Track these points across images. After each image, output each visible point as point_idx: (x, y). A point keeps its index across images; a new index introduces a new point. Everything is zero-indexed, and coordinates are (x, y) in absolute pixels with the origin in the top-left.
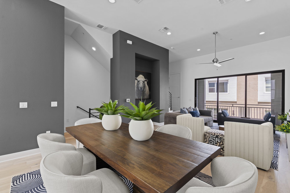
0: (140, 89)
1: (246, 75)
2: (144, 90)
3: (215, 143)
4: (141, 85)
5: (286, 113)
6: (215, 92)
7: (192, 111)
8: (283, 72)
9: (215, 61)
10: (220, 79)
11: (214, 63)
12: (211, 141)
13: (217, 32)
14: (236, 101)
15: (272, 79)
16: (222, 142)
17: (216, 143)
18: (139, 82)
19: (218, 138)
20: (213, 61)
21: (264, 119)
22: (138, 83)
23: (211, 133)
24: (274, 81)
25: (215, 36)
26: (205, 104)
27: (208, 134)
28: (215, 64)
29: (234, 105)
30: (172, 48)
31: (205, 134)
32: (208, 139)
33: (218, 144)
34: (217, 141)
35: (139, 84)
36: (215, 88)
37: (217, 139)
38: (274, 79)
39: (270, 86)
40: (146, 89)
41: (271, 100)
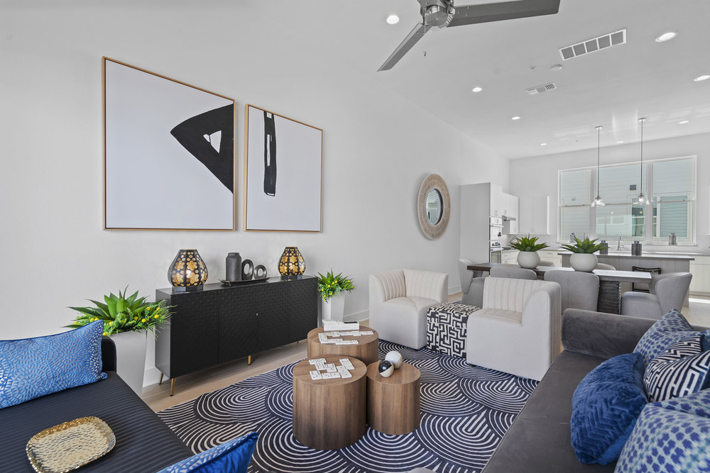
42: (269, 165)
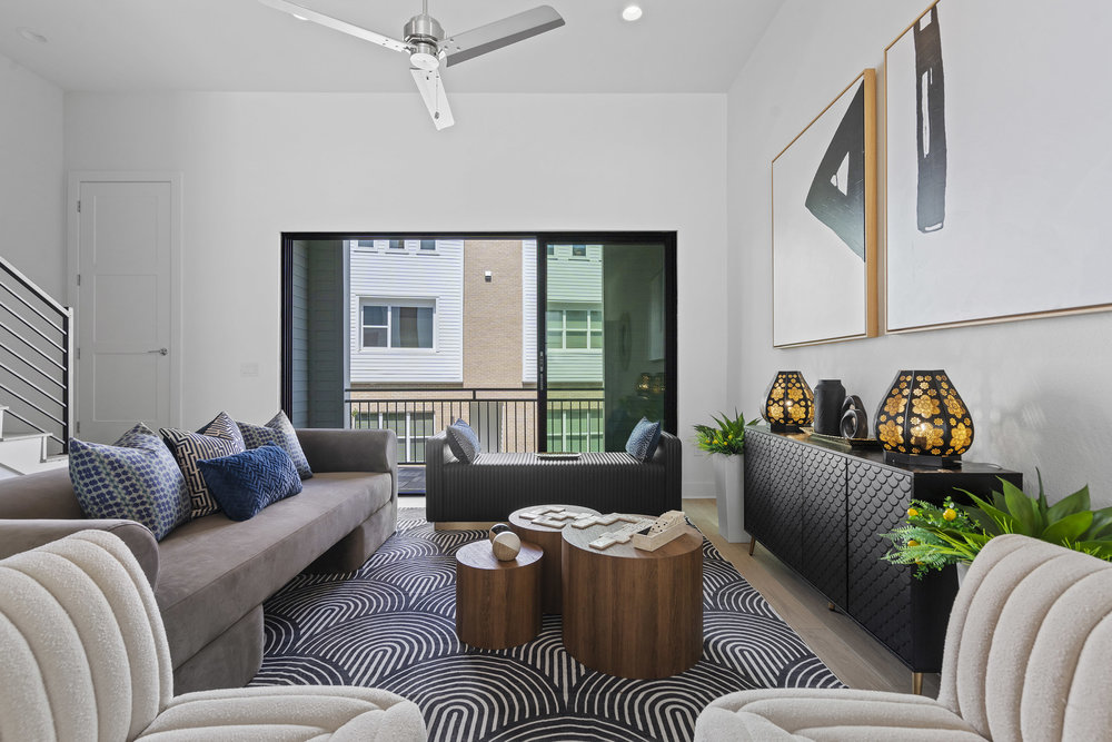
42: (926, 152)
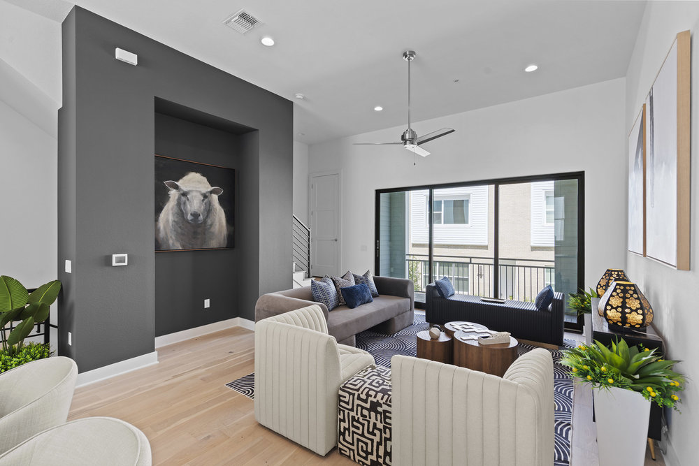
0: (189, 217)
1: (497, 182)
2: (209, 222)
3: (369, 432)
4: (195, 205)
5: (587, 290)
6: (441, 223)
7: (353, 283)
8: (580, 176)
9: (407, 138)
10: (436, 192)
11: (405, 144)
12: (355, 423)
13: (414, 53)
14: (486, 244)
15: (556, 195)
16: (387, 430)
17: (371, 430)
18: (185, 194)
19: (377, 412)
20: (403, 137)
21: (537, 306)
22: (183, 199)
23: (358, 390)
24: (562, 199)
25: (409, 62)
26: (407, 256)
27: (347, 395)
28: (409, 146)
29: (473, 261)
30: (298, 96)
31: (341, 393)
32: (348, 413)
33: (375, 435)
34: (375, 424)
35: (185, 203)
36: (442, 212)
37: (373, 414)
38: (561, 196)
39: (553, 210)
40: (217, 220)
41: (555, 241)
